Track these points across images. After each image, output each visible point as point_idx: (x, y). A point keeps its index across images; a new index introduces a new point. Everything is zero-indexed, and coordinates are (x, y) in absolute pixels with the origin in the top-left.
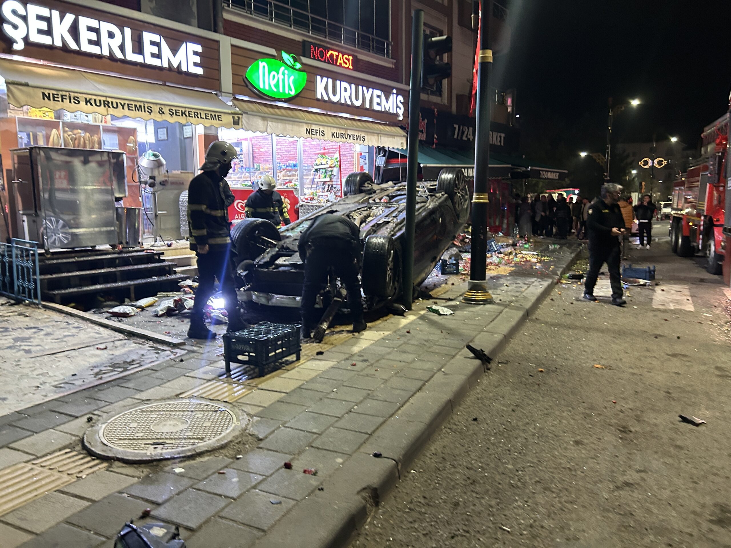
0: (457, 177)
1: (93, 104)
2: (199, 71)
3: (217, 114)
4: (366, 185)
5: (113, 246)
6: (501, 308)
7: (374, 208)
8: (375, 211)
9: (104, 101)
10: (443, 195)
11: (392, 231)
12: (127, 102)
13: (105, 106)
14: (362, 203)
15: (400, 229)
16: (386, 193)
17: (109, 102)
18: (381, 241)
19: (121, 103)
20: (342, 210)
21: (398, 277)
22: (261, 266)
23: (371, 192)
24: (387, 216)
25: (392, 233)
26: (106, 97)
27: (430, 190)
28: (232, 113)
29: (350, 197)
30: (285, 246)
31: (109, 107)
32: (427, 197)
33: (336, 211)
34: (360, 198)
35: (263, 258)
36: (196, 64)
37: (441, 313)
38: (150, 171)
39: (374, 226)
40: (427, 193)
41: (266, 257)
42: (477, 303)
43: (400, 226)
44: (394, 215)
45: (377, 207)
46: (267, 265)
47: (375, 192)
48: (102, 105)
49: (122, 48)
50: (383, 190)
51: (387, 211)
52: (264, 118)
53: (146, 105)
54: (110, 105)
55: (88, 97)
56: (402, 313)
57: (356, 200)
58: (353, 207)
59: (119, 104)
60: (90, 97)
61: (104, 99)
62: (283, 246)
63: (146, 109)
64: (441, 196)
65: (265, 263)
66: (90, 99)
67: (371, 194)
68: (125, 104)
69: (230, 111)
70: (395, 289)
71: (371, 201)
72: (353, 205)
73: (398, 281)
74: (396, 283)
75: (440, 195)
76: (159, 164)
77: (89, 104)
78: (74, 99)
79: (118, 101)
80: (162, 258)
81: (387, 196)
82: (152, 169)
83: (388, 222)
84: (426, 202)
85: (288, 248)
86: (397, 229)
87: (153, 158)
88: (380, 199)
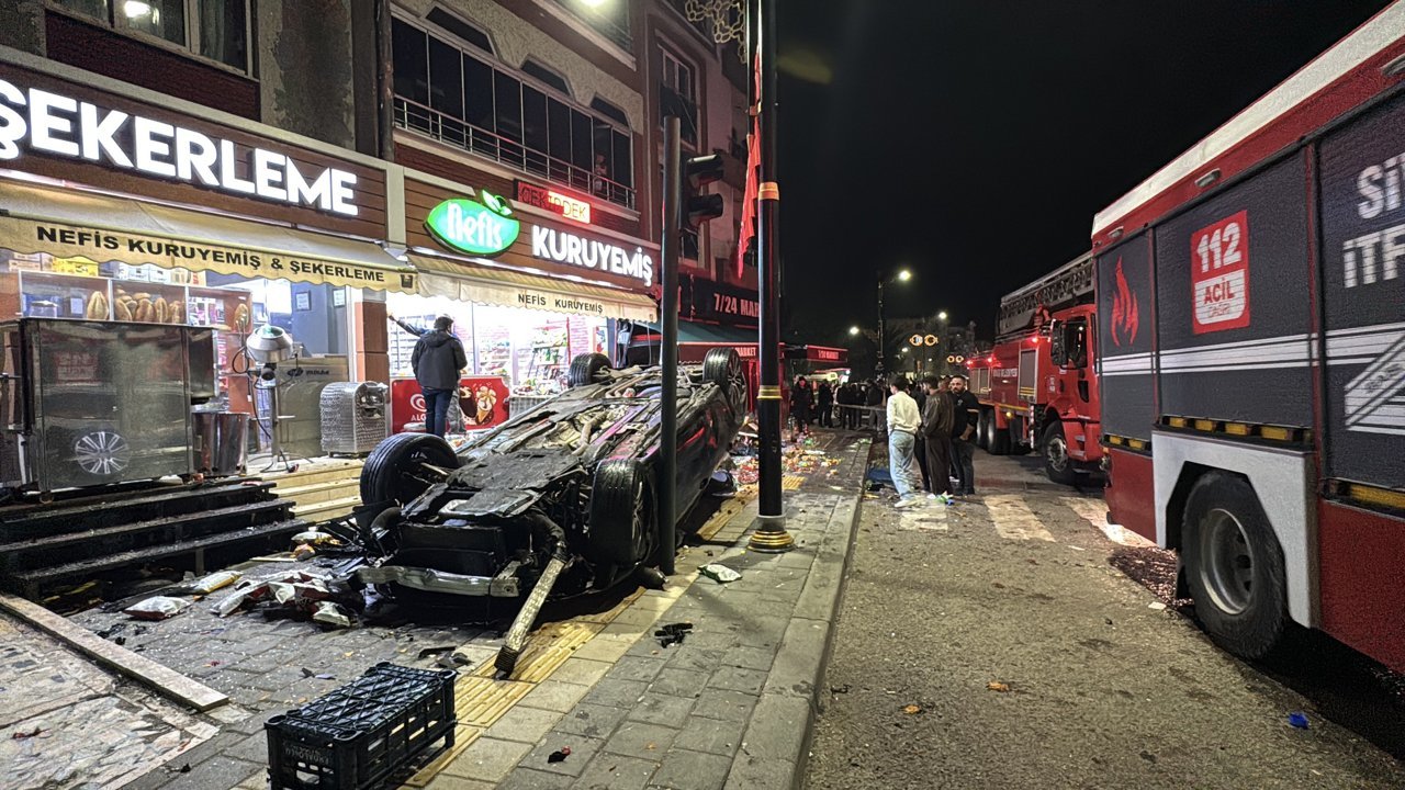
0: (730, 360)
1: (146, 250)
2: (353, 210)
3: (375, 271)
4: (601, 371)
5: (185, 477)
6: (808, 558)
7: (612, 406)
8: (613, 411)
9: (167, 246)
10: (712, 386)
11: (641, 446)
12: (212, 249)
13: (168, 254)
14: (595, 398)
15: (652, 443)
16: (630, 383)
17: (176, 248)
18: (623, 468)
19: (200, 250)
20: (564, 411)
21: (652, 523)
22: (414, 519)
23: (607, 381)
24: (631, 421)
25: (640, 450)
26: (172, 239)
27: (694, 379)
28: (400, 271)
29: (577, 389)
30: (459, 479)
31: (177, 255)
32: (689, 389)
33: (554, 413)
34: (592, 391)
35: (420, 503)
36: (345, 200)
37: (722, 578)
38: (266, 355)
39: (610, 438)
40: (690, 382)
41: (424, 502)
42: (772, 551)
43: (653, 438)
44: (642, 418)
45: (617, 406)
46: (423, 517)
47: (614, 381)
48: (164, 253)
49: (216, 169)
50: (625, 378)
51: (632, 412)
52: (454, 279)
53: (249, 254)
54: (179, 252)
55: (136, 239)
56: (659, 585)
57: (586, 394)
58: (581, 406)
59: (197, 252)
60: (140, 238)
61: (168, 242)
62: (456, 480)
63: (249, 261)
64: (710, 387)
65: (421, 513)
66: (140, 242)
67: (609, 384)
68: (207, 252)
69: (396, 268)
70: (647, 545)
71: (608, 396)
72: (580, 403)
73: (651, 531)
74: (648, 534)
75: (709, 385)
76: (279, 345)
77: (136, 249)
78: (106, 239)
79: (195, 246)
80: (271, 491)
81: (632, 387)
82: (268, 353)
83: (633, 432)
84: (688, 397)
85: (464, 484)
86: (648, 442)
87: (271, 336)
88: (622, 392)
